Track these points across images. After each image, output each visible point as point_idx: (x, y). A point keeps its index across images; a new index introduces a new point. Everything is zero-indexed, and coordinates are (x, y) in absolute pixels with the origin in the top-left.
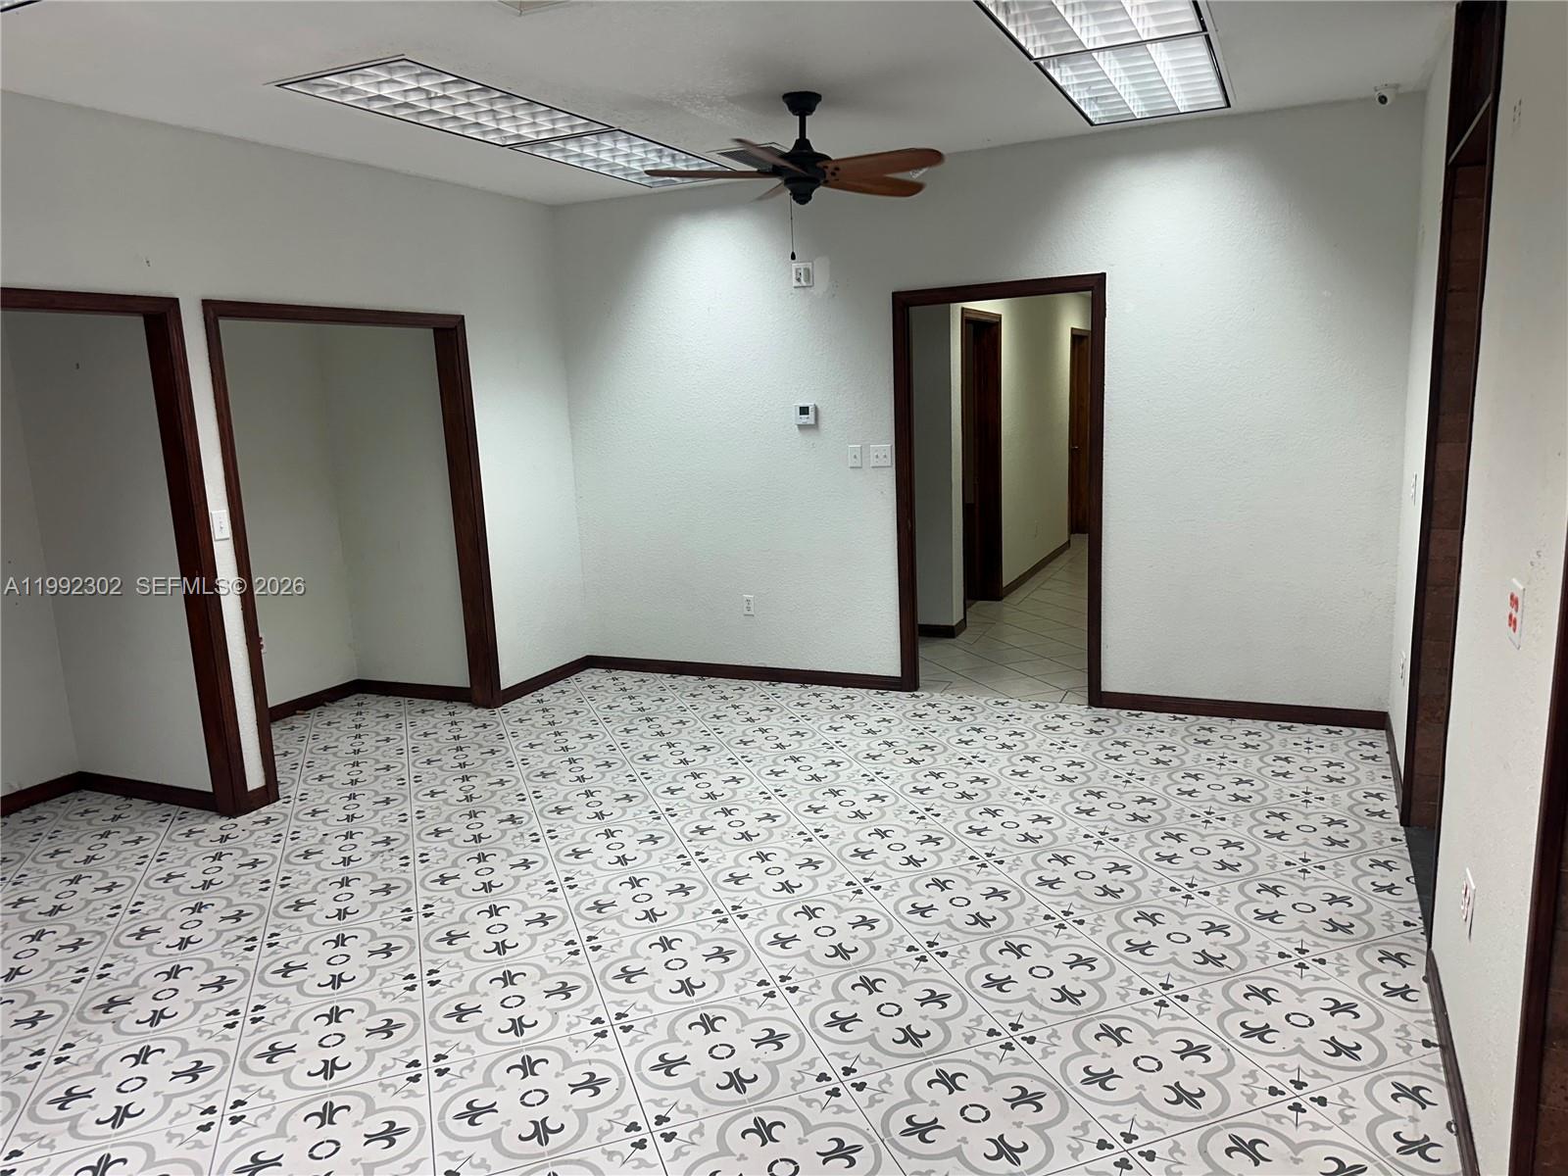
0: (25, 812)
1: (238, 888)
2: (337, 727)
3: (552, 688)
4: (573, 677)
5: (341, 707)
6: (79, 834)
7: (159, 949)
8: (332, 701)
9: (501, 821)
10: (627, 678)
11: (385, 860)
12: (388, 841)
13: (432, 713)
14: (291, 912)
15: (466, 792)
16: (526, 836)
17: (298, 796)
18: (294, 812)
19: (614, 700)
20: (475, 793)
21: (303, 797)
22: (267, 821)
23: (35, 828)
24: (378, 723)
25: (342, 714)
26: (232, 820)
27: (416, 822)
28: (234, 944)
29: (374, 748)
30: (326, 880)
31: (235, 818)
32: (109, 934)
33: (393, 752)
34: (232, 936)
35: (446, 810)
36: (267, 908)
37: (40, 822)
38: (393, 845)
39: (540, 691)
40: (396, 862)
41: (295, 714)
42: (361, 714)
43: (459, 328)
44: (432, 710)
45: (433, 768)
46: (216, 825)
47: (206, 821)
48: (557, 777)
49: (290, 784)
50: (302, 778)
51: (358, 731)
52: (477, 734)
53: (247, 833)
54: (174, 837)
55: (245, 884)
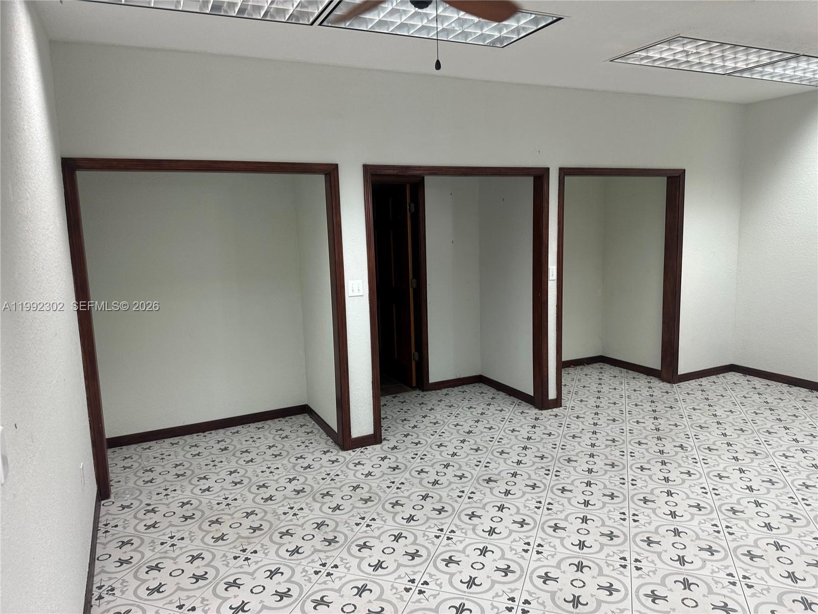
0: (460, 387)
1: (542, 444)
2: (591, 376)
3: (708, 379)
4: (721, 375)
5: (592, 368)
6: (479, 402)
7: (509, 462)
8: (588, 364)
9: (675, 446)
10: (757, 382)
11: (612, 450)
12: (614, 441)
13: (638, 379)
14: (566, 463)
15: (656, 425)
16: (690, 459)
17: (570, 407)
18: (568, 415)
19: (748, 393)
20: (661, 427)
21: (573, 408)
22: (556, 416)
23: (463, 395)
24: (610, 379)
25: (593, 371)
26: (540, 411)
27: (629, 435)
28: (540, 470)
29: (608, 392)
30: (583, 452)
31: (542, 410)
32: (489, 449)
33: (618, 396)
34: (540, 465)
35: (645, 433)
36: (555, 457)
37: (465, 393)
38: (616, 443)
39: (701, 379)
40: (618, 453)
41: (570, 367)
42: (602, 373)
43: (681, 177)
44: (639, 378)
45: (638, 409)
46: (533, 412)
47: (529, 409)
48: (709, 430)
49: (567, 401)
50: (572, 399)
51: (600, 382)
52: (663, 396)
53: (547, 419)
54: (516, 412)
55: (546, 443)
